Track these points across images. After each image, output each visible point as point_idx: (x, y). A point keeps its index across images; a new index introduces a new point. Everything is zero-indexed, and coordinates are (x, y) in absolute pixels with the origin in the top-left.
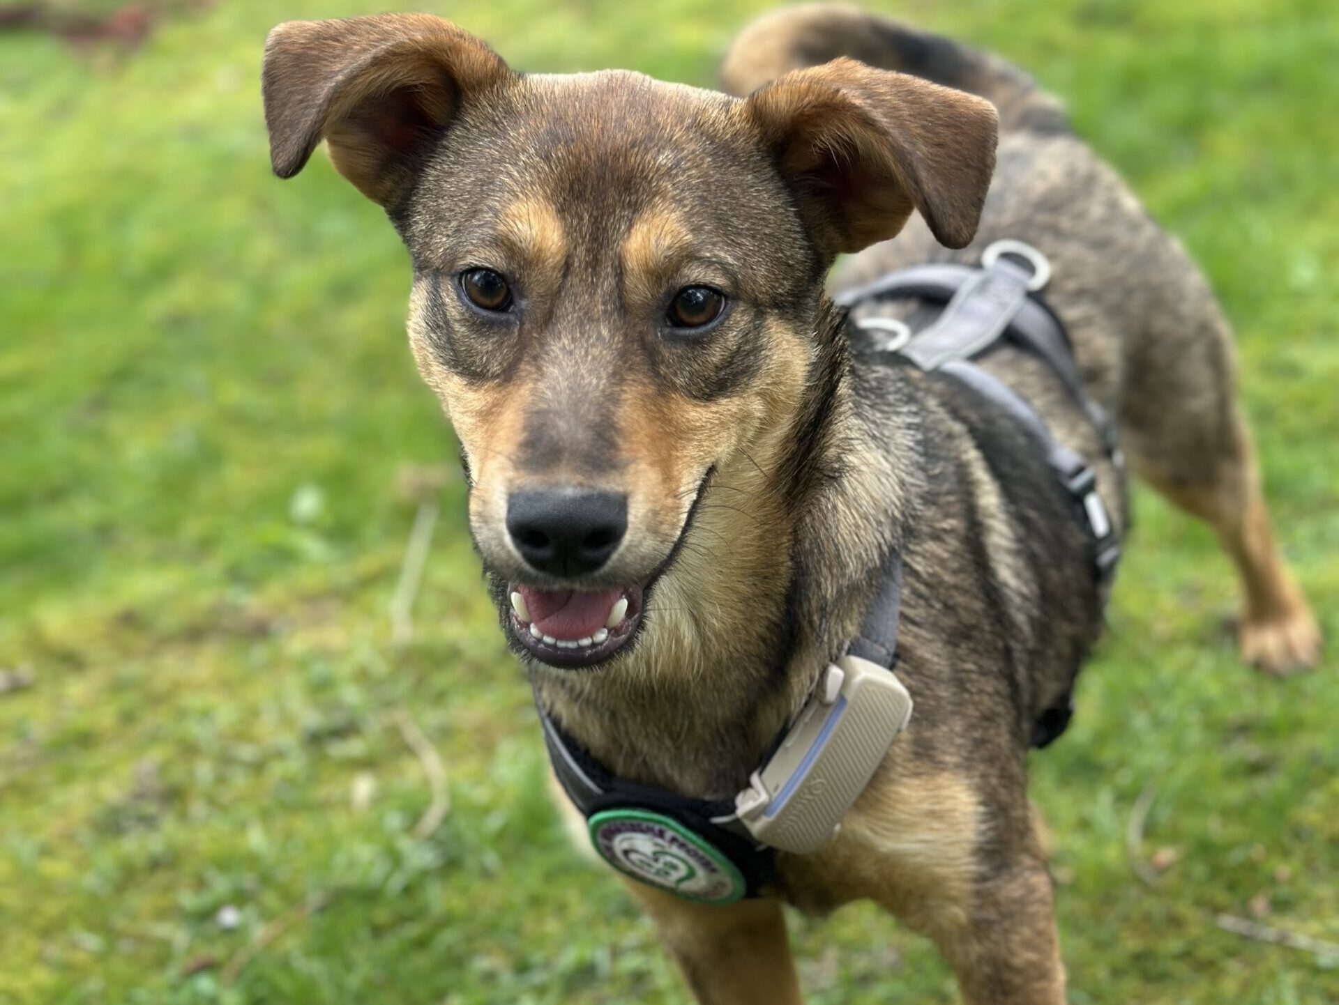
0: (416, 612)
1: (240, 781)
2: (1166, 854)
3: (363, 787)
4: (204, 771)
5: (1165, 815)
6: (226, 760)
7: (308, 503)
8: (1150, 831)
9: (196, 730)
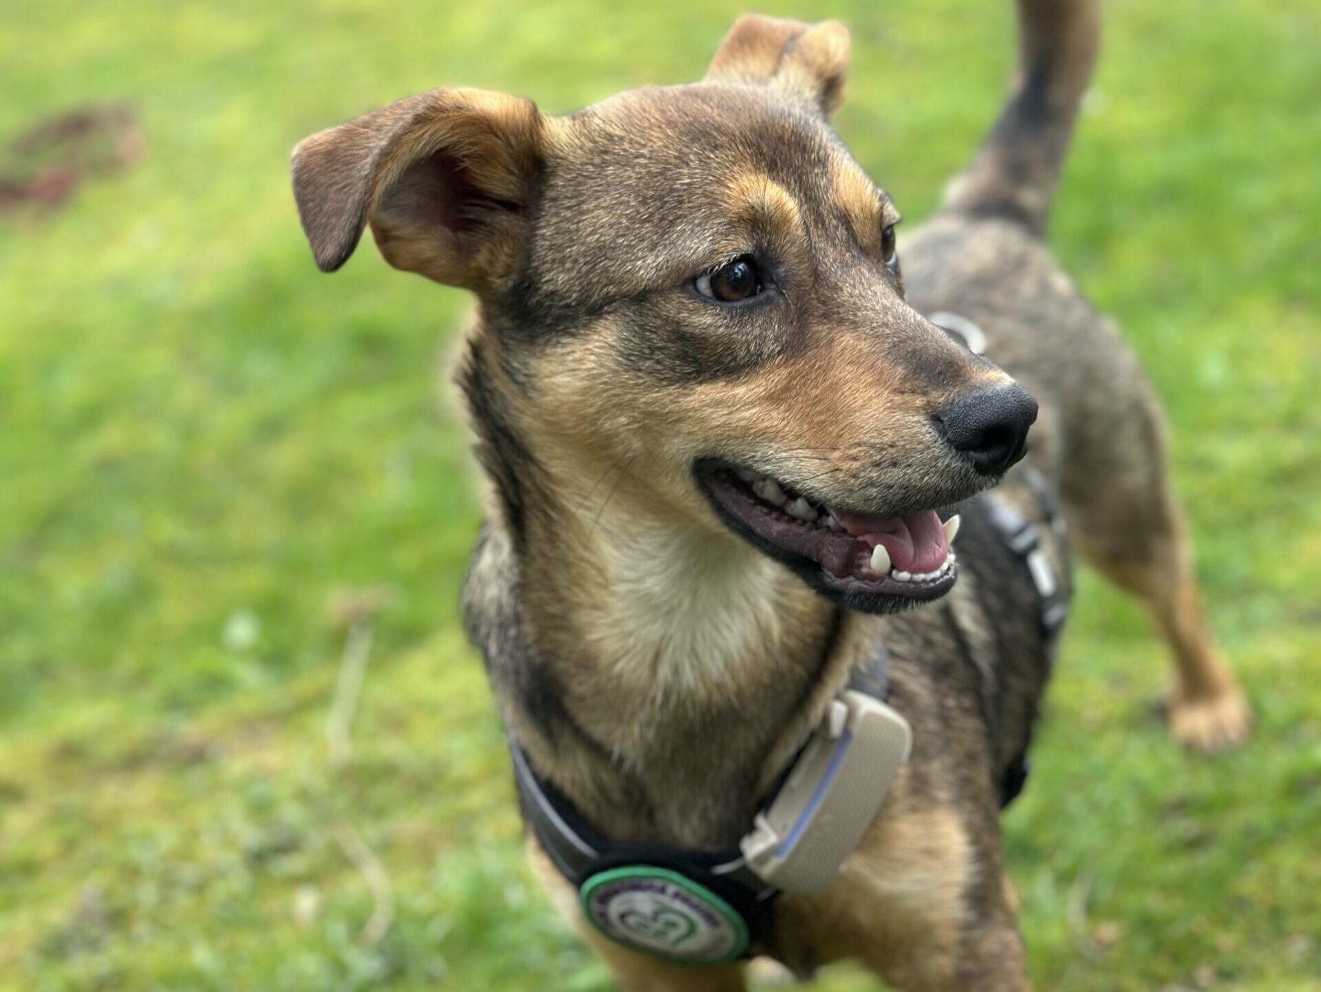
0: (353, 730)
1: (183, 901)
2: (1109, 931)
3: (306, 902)
4: (147, 894)
5: (1105, 894)
6: (168, 883)
7: (242, 631)
8: (1092, 909)
9: (139, 854)
